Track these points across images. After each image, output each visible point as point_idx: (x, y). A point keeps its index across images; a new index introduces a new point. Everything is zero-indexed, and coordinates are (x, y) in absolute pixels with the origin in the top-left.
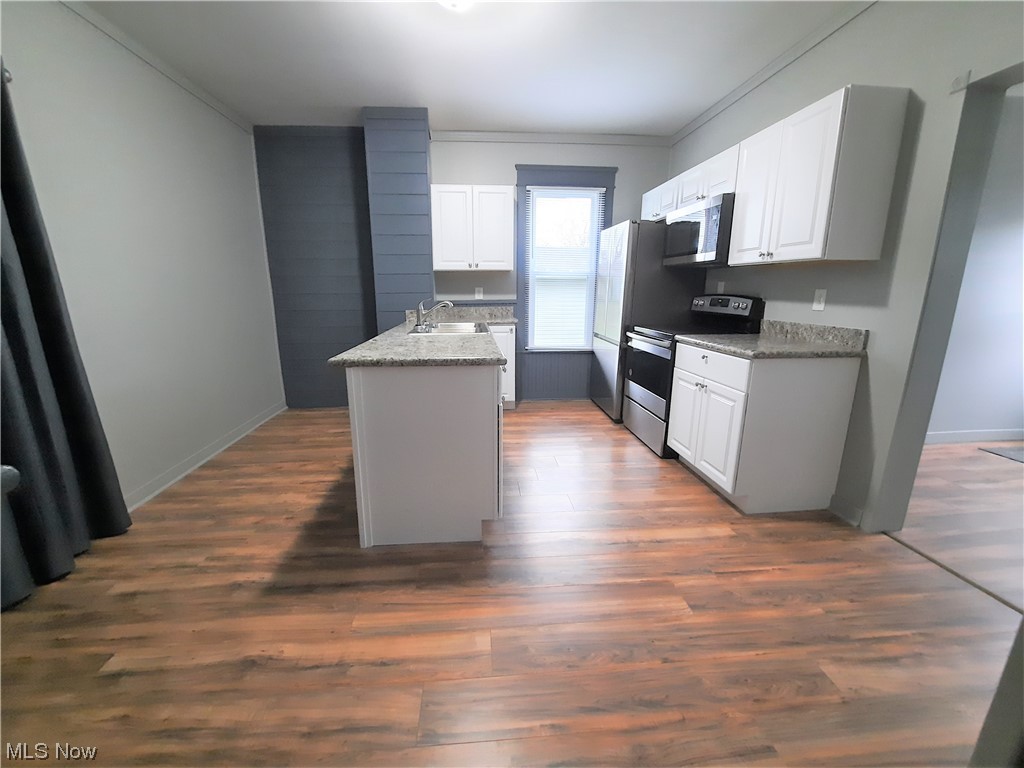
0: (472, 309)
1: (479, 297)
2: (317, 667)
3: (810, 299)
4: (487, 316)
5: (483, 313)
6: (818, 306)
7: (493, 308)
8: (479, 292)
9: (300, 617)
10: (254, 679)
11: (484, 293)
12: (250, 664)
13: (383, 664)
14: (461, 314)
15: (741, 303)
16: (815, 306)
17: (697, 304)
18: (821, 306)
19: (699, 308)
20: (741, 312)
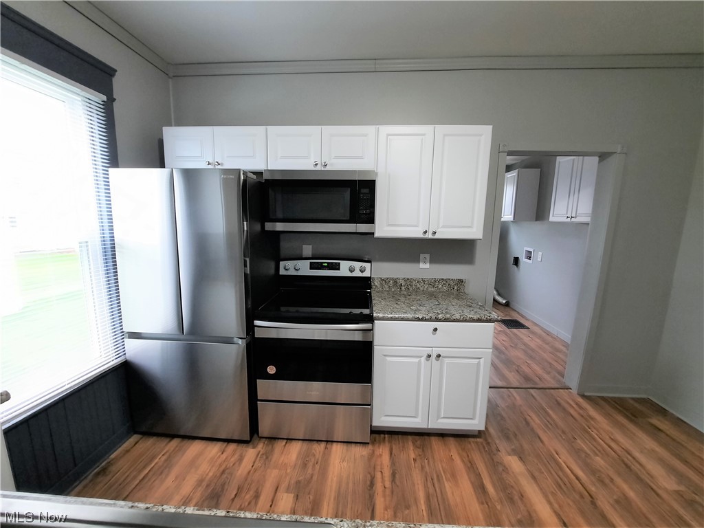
3: (417, 261)
6: (424, 265)
15: (357, 265)
16: (422, 265)
17: (289, 268)
18: (427, 266)
19: (292, 272)
20: (360, 275)
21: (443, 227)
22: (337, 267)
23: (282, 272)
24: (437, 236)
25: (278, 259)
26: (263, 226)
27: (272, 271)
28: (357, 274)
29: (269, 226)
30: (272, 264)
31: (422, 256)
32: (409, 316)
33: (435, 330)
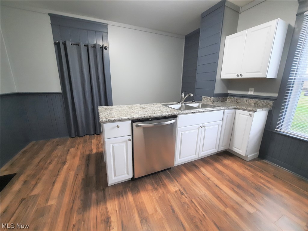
0: (245, 99)
1: (251, 93)
4: (253, 105)
5: (251, 102)
7: (257, 100)
8: (251, 91)
11: (255, 91)
14: (239, 101)
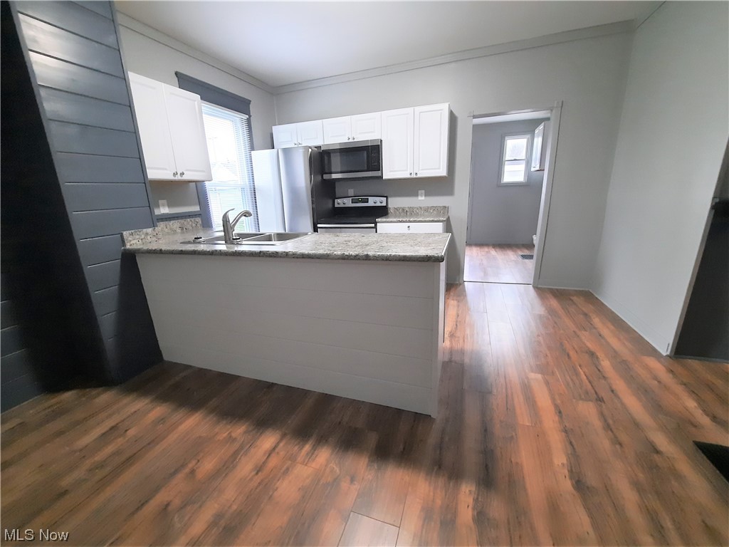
1: (165, 210)
2: (571, 443)
3: (417, 195)
6: (421, 198)
7: (182, 221)
8: (163, 205)
9: (525, 457)
10: (591, 479)
11: (170, 205)
12: (579, 485)
13: (560, 412)
15: (378, 199)
16: (420, 198)
17: (340, 203)
18: (423, 198)
19: (342, 205)
20: (380, 205)
21: (422, 170)
22: (367, 201)
23: (336, 206)
24: (419, 176)
25: (334, 198)
26: (322, 176)
27: (331, 206)
28: (378, 204)
29: (326, 177)
30: (331, 202)
31: (420, 192)
32: (395, 220)
33: (409, 227)
